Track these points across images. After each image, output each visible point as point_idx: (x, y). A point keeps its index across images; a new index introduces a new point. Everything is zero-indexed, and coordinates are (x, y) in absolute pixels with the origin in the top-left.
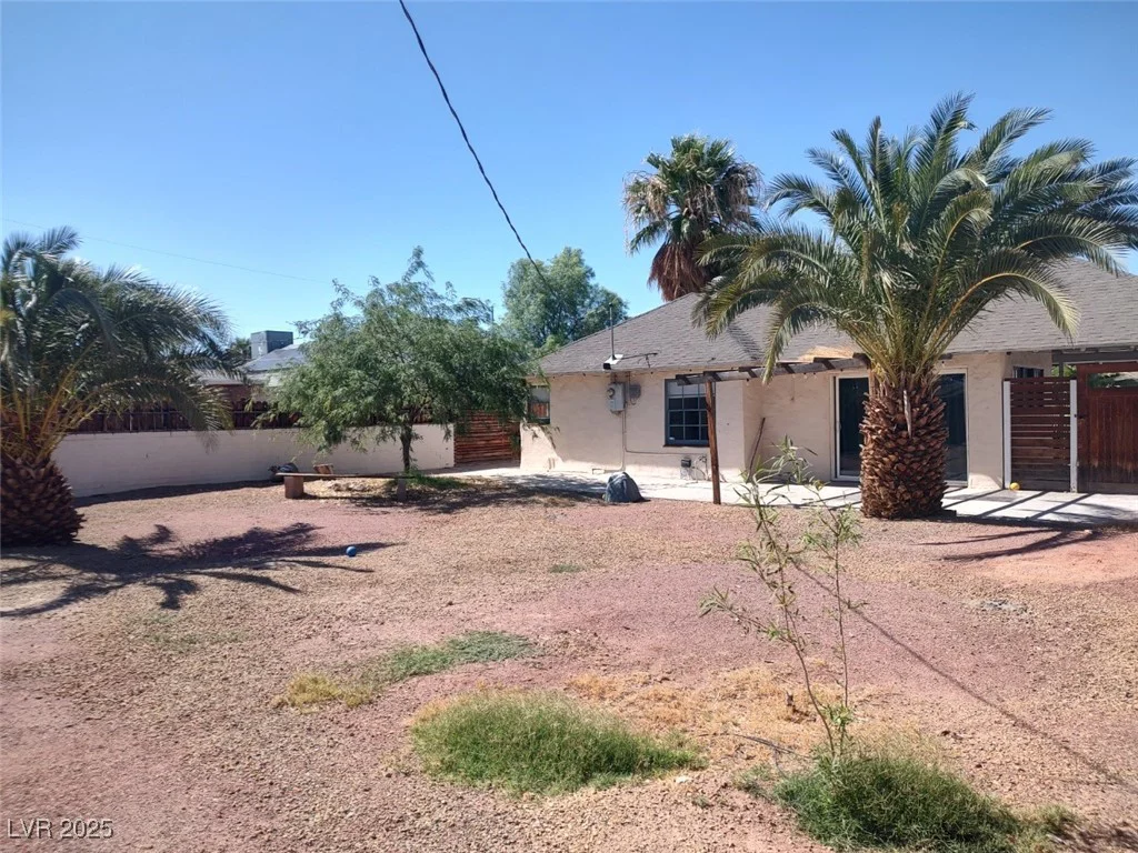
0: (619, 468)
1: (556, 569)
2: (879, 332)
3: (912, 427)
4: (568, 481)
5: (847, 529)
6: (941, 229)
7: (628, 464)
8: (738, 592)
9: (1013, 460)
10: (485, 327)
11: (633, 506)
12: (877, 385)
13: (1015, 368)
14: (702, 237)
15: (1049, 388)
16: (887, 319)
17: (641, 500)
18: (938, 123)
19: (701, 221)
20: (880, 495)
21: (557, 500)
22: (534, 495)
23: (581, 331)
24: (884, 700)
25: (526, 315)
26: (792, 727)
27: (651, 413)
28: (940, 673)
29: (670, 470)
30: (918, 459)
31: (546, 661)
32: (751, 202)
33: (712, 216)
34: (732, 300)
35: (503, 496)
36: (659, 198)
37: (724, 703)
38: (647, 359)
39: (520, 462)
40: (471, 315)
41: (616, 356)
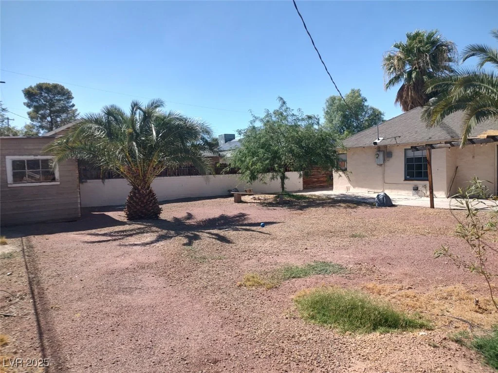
0: (381, 191)
1: (353, 236)
4: (356, 197)
7: (386, 189)
10: (316, 127)
11: (389, 208)
14: (423, 80)
17: (393, 206)
19: (422, 72)
21: (350, 205)
22: (339, 203)
23: (361, 128)
25: (334, 122)
26: (478, 315)
27: (398, 165)
29: (407, 192)
31: (352, 276)
32: (450, 60)
33: (428, 69)
34: (443, 109)
35: (326, 203)
36: (401, 63)
37: (441, 301)
38: (395, 139)
39: (333, 188)
40: (310, 121)
41: (380, 138)
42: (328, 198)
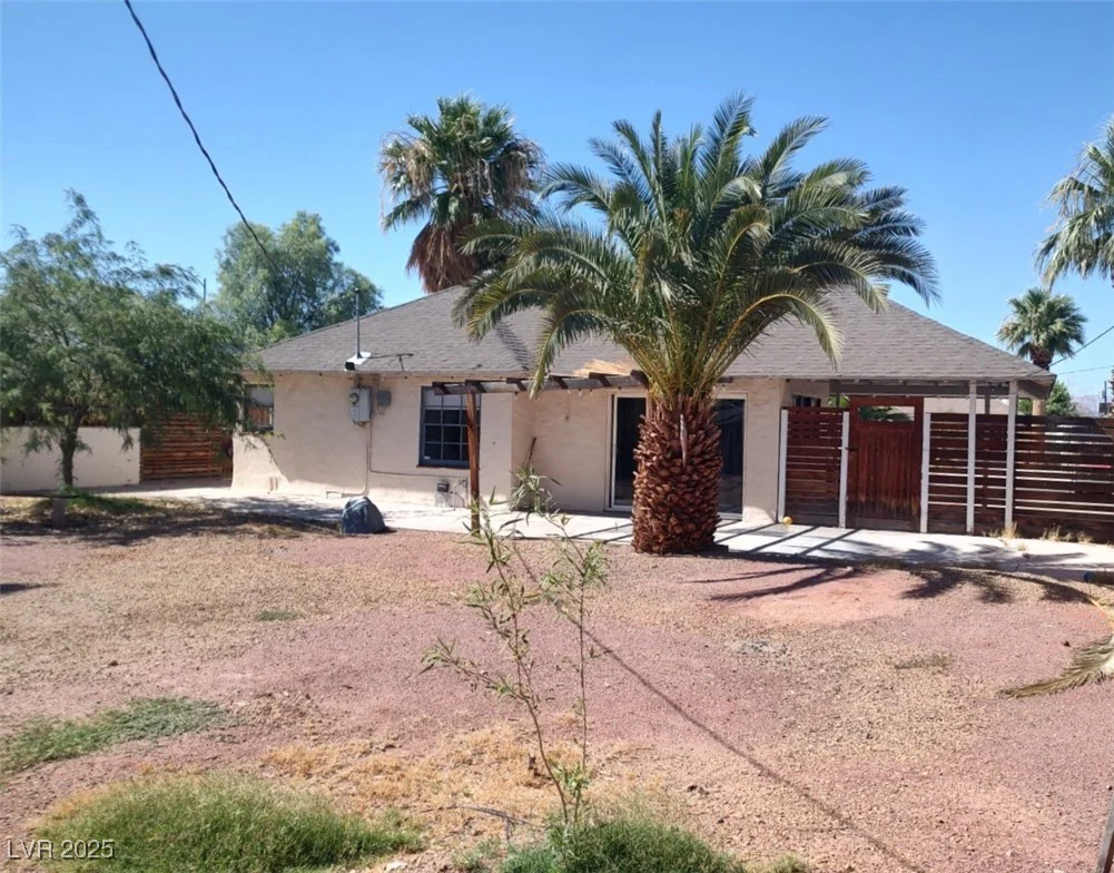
0: (361, 492)
1: (266, 617)
2: (659, 347)
3: (687, 455)
4: (294, 507)
5: (594, 569)
6: (725, 240)
7: (373, 487)
8: (488, 639)
9: (787, 492)
10: (187, 303)
11: (374, 539)
12: (654, 407)
13: (793, 396)
14: (471, 220)
15: (824, 419)
16: (667, 335)
17: (387, 530)
18: (721, 124)
19: (471, 202)
20: (652, 528)
21: (276, 528)
22: (245, 522)
23: (318, 321)
24: (632, 755)
25: (247, 295)
26: (531, 793)
27: (403, 427)
28: (694, 722)
29: (423, 495)
30: (690, 489)
31: (240, 732)
32: (531, 185)
33: (485, 197)
34: (498, 298)
35: (204, 523)
36: (423, 169)
37: (456, 770)
38: (400, 360)
39: (231, 481)
40: (167, 285)
41: (362, 354)
42: (213, 508)
